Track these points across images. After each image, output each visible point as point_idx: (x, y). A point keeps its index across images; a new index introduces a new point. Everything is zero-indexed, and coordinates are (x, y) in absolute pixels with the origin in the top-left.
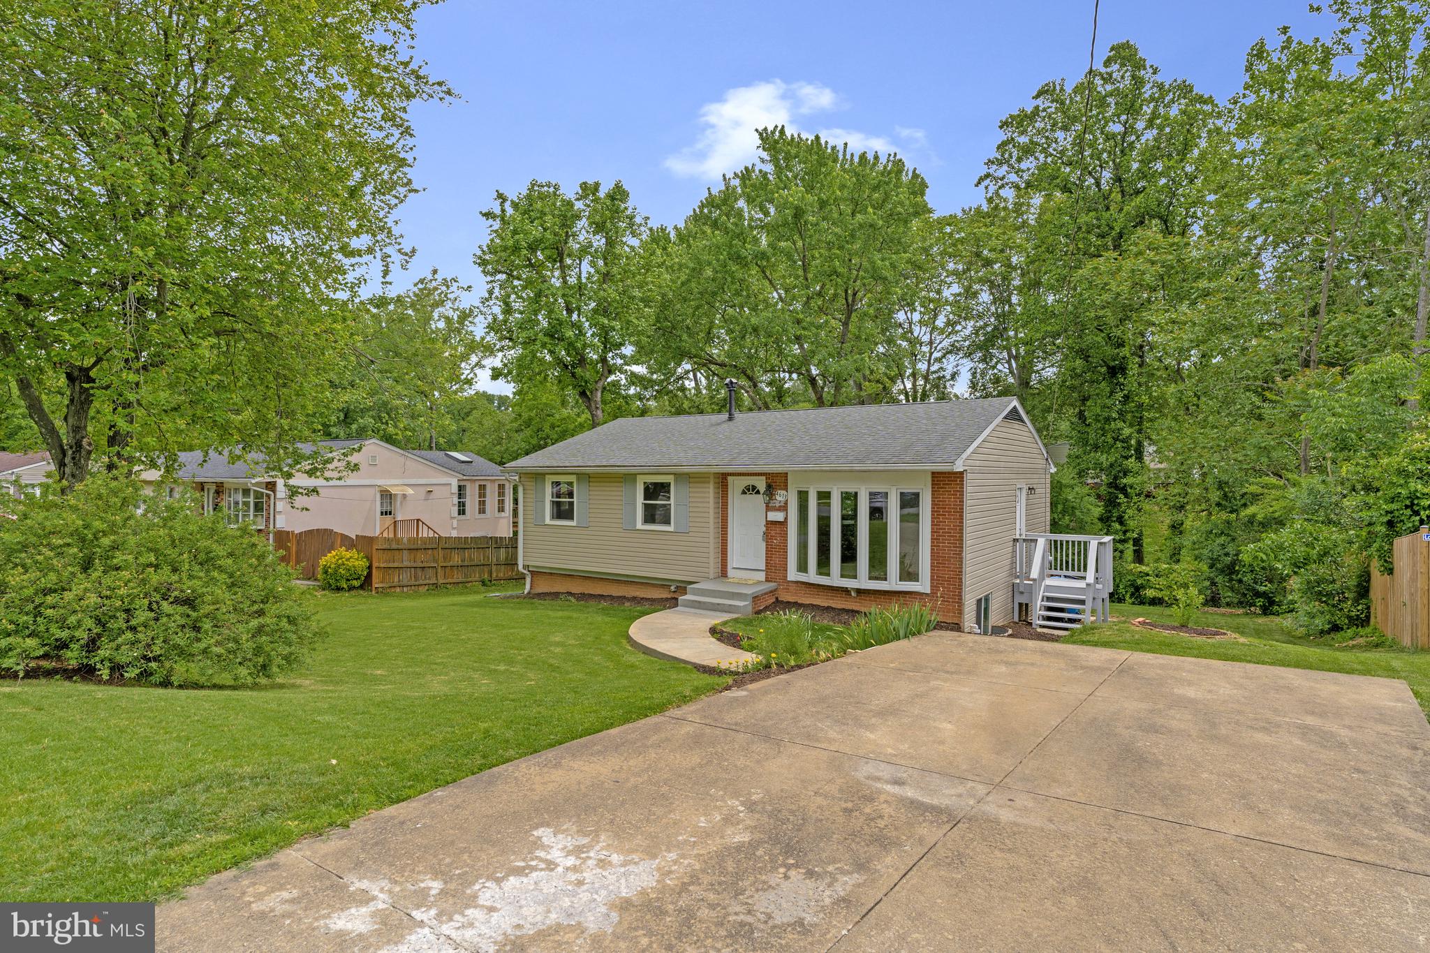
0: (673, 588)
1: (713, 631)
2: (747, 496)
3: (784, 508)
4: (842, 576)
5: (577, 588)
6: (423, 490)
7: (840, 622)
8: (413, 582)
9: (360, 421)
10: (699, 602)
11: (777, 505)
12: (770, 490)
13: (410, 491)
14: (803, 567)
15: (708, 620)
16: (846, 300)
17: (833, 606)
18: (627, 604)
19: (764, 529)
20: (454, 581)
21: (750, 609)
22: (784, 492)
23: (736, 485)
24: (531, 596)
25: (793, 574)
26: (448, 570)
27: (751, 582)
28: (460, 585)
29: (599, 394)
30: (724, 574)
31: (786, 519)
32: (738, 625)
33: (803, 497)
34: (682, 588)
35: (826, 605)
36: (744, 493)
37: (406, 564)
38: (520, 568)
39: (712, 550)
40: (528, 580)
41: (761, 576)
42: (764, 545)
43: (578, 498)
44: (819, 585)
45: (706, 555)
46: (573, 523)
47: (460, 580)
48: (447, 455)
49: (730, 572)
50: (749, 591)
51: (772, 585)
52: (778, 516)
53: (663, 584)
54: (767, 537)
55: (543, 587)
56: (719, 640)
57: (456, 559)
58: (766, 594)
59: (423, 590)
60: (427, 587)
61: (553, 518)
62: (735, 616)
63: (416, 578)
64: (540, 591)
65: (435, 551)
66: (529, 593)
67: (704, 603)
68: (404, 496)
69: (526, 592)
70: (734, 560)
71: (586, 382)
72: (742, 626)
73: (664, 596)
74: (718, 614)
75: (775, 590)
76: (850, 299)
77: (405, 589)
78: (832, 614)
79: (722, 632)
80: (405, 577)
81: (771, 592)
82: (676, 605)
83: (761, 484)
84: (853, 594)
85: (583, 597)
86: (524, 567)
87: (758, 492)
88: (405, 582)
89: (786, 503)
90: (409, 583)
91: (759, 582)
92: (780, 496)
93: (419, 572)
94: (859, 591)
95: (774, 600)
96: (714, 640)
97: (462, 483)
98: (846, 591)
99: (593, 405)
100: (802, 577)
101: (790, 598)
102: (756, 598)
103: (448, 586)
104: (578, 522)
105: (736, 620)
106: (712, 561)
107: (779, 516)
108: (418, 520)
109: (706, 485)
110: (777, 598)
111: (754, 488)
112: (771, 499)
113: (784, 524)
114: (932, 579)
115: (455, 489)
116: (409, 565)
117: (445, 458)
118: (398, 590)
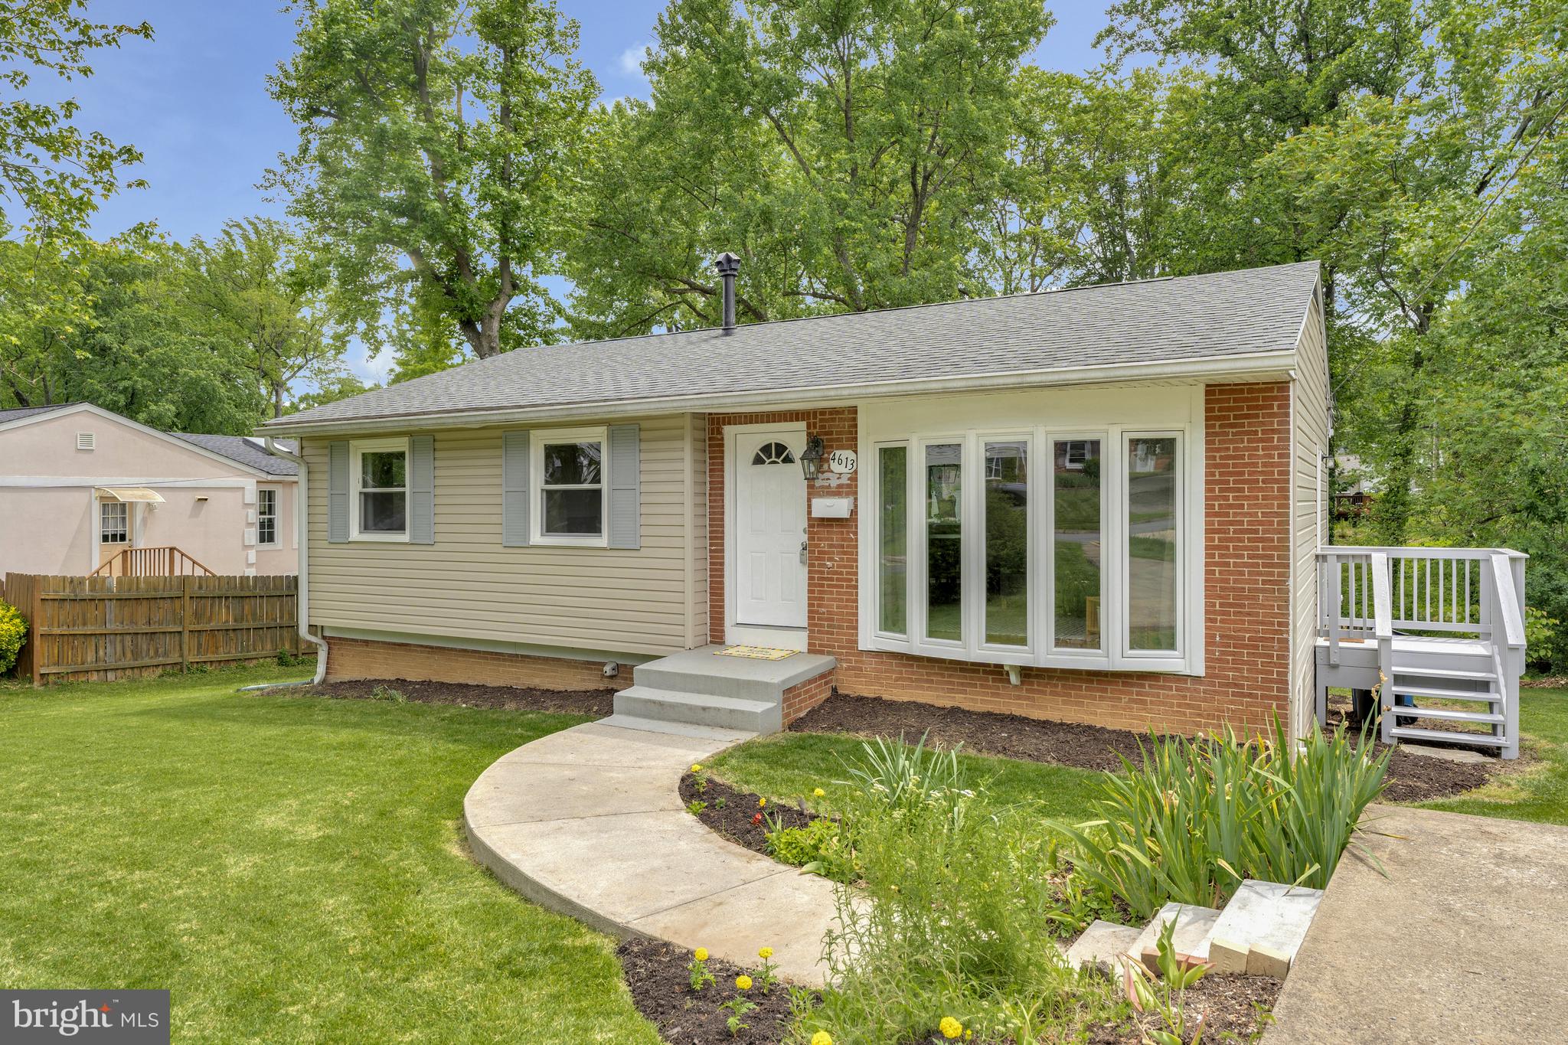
0: (608, 670)
1: (690, 789)
2: (766, 468)
3: (850, 489)
4: (990, 639)
5: (415, 671)
6: (188, 500)
7: (992, 747)
8: (128, 661)
9: (153, 407)
10: (661, 704)
11: (834, 483)
12: (818, 448)
13: (158, 498)
14: (893, 618)
15: (680, 752)
16: (914, 185)
17: (966, 706)
18: (510, 706)
19: (805, 538)
20: (222, 656)
21: (778, 721)
22: (848, 454)
23: (742, 442)
24: (333, 688)
25: (871, 636)
26: (204, 638)
27: (775, 655)
28: (233, 665)
29: (496, 325)
30: (717, 636)
31: (854, 512)
32: (754, 766)
33: (893, 460)
34: (624, 670)
35: (948, 704)
36: (758, 461)
37: (111, 627)
38: (303, 631)
39: (689, 587)
40: (322, 656)
41: (799, 642)
42: (803, 573)
43: (413, 486)
44: (930, 660)
45: (677, 597)
46: (404, 537)
47: (234, 654)
48: (247, 442)
49: (731, 634)
50: (777, 677)
51: (822, 662)
52: (836, 507)
53: (588, 661)
54: (812, 554)
55: (350, 670)
56: (704, 818)
57: (224, 616)
58: (810, 682)
59: (149, 676)
60: (160, 671)
61: (366, 527)
62: (744, 737)
63: (136, 655)
64: (346, 678)
65: (177, 602)
66: (324, 681)
67: (673, 706)
68: (150, 507)
69: (317, 679)
70: (739, 607)
71: (471, 302)
72: (764, 767)
73: (591, 686)
74: (704, 732)
75: (831, 672)
76: (920, 181)
77: (111, 676)
78: (967, 728)
79: (714, 789)
80: (109, 653)
81: (822, 676)
82: (610, 712)
83: (795, 437)
84: (1014, 679)
85: (427, 689)
86: (313, 628)
87: (788, 460)
88: (111, 662)
89: (854, 478)
90: (120, 664)
91: (795, 655)
92: (840, 464)
93: (143, 643)
94: (1028, 673)
95: (827, 694)
96: (689, 819)
97: (267, 488)
98: (997, 672)
99: (485, 343)
100: (893, 642)
101: (866, 690)
102: (790, 693)
103: (208, 667)
104: (412, 536)
105: (746, 751)
106: (690, 609)
107: (838, 507)
108: (172, 549)
109: (678, 444)
110: (834, 690)
111: (781, 449)
112: (819, 470)
113: (846, 524)
114: (1210, 641)
115: (251, 494)
116: (120, 629)
117: (243, 446)
118: (94, 677)
